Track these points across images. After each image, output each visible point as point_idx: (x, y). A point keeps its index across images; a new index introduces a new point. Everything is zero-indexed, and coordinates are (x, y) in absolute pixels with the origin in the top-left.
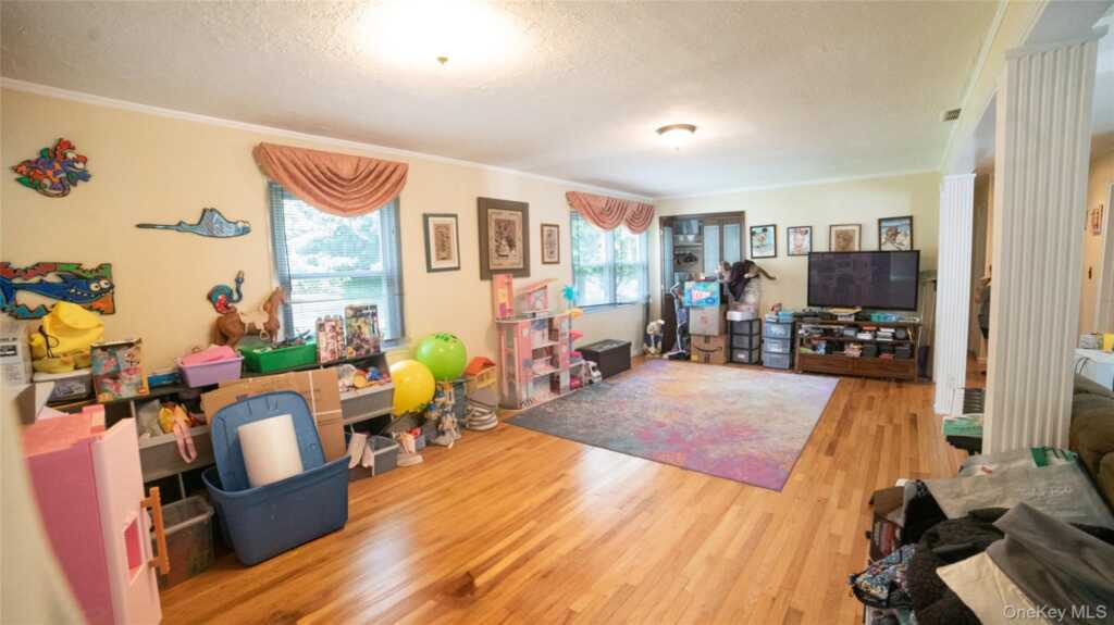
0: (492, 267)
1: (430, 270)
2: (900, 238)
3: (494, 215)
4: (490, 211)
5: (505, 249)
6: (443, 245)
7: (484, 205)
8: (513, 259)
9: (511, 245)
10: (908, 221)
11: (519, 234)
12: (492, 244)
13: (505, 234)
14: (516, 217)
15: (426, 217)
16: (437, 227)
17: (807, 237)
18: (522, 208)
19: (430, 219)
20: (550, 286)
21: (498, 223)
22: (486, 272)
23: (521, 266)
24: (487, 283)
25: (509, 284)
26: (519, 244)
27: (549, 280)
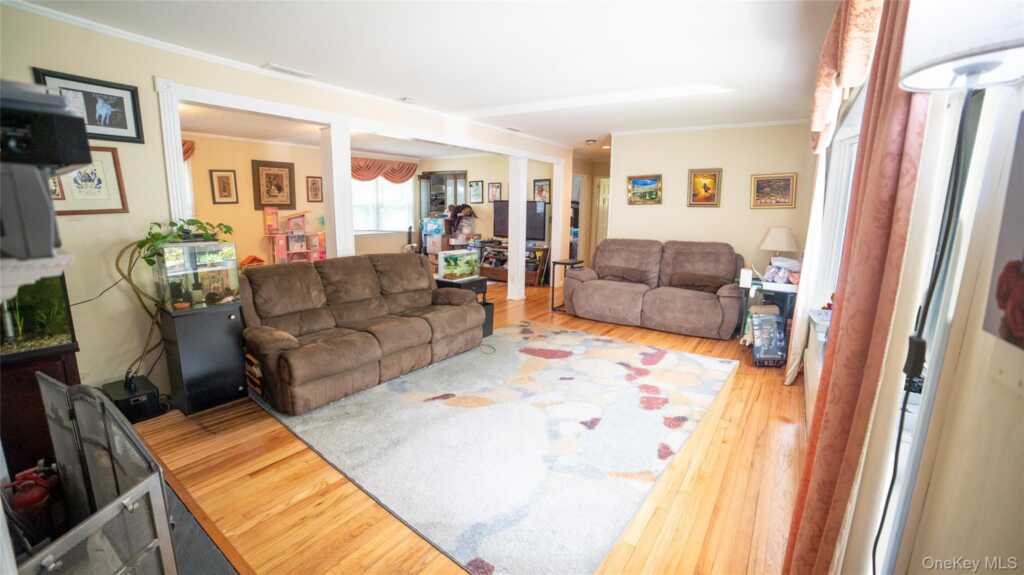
0: (263, 202)
1: (215, 203)
2: (544, 192)
3: (263, 171)
4: (261, 168)
5: (275, 191)
6: (224, 187)
7: (257, 165)
8: (283, 198)
9: (280, 189)
10: (548, 183)
11: (286, 183)
12: (263, 189)
13: (275, 182)
14: (285, 172)
15: (211, 172)
16: (220, 178)
17: (498, 190)
18: (290, 167)
19: (214, 173)
20: (307, 215)
21: (267, 175)
22: (259, 205)
23: (288, 202)
24: (260, 213)
25: (276, 213)
26: (286, 189)
27: (307, 212)
